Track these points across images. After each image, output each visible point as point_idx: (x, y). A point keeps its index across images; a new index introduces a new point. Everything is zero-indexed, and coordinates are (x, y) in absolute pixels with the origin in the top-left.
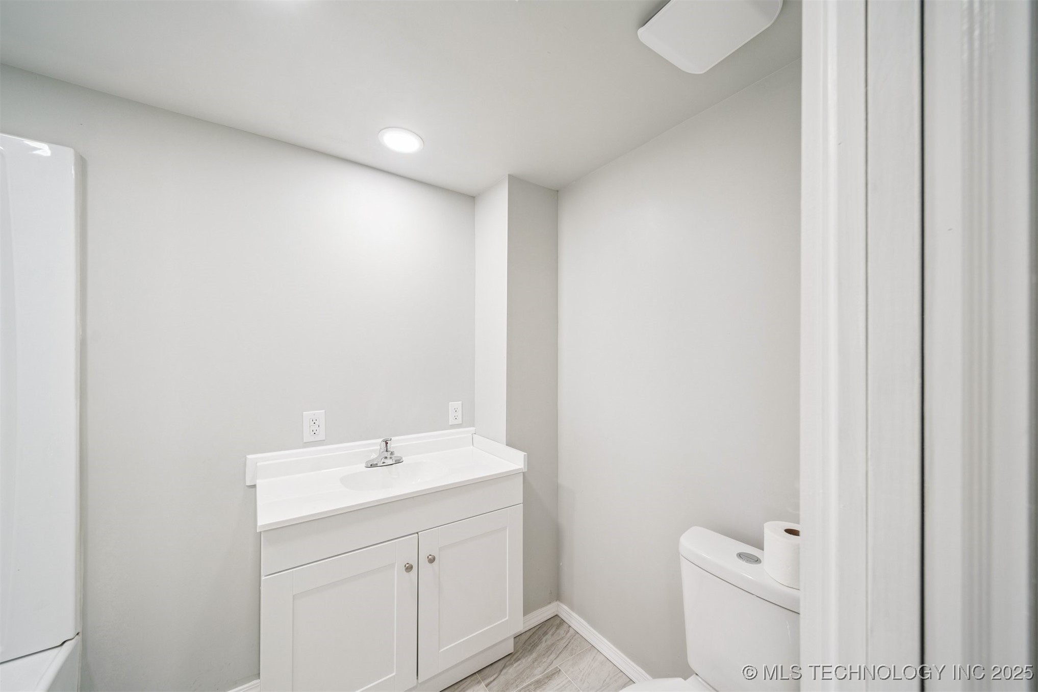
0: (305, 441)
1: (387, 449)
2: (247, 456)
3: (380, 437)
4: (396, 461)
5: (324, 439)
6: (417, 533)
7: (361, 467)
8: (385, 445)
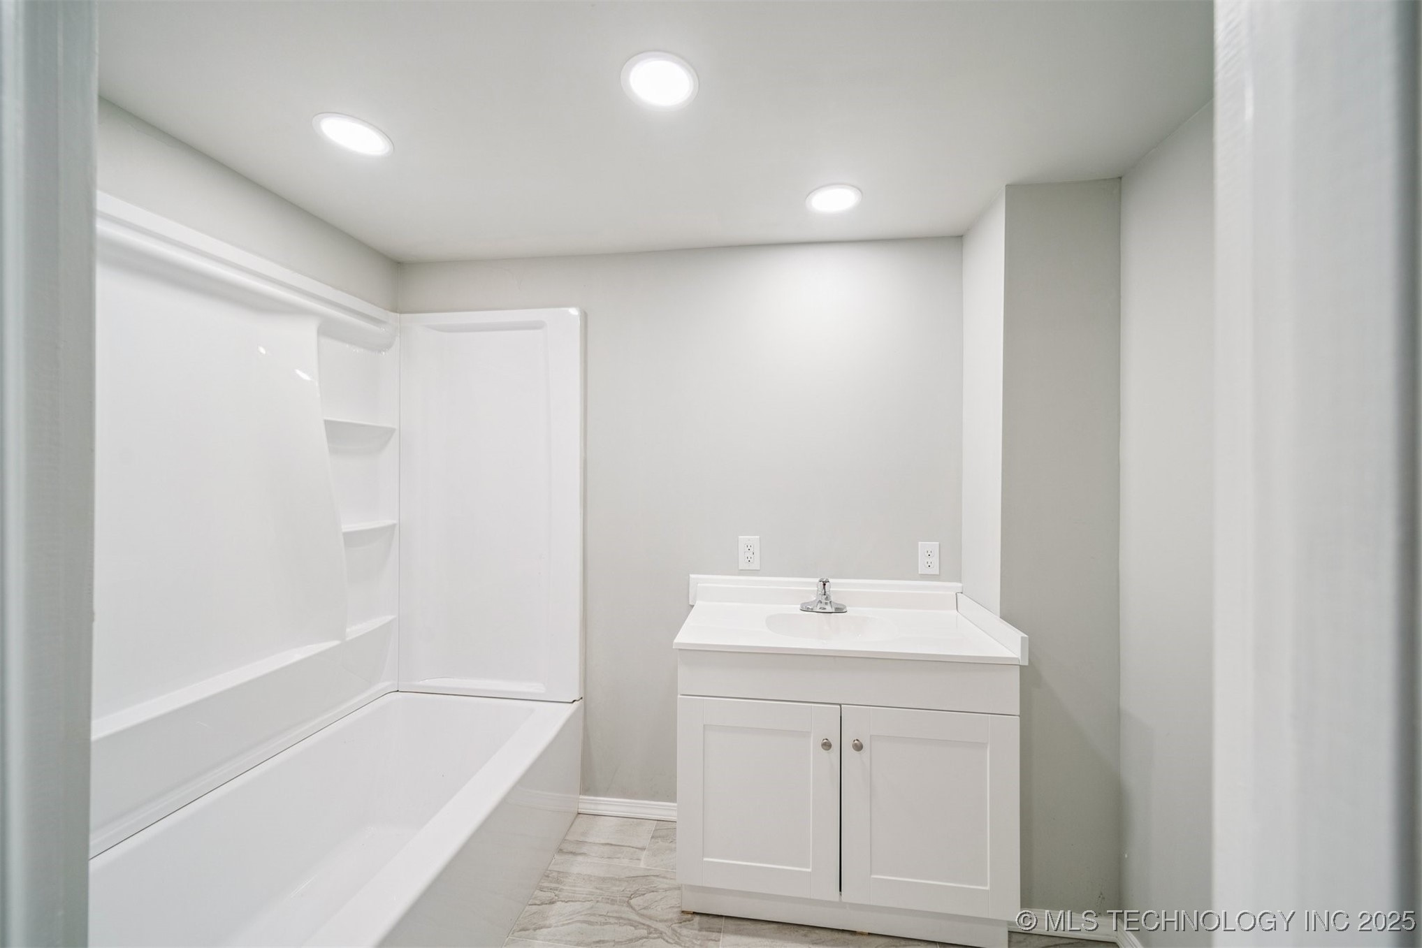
0: (740, 568)
1: (825, 592)
2: (691, 575)
3: (817, 577)
4: (836, 609)
5: (759, 569)
6: (840, 705)
7: (795, 609)
8: (822, 586)
